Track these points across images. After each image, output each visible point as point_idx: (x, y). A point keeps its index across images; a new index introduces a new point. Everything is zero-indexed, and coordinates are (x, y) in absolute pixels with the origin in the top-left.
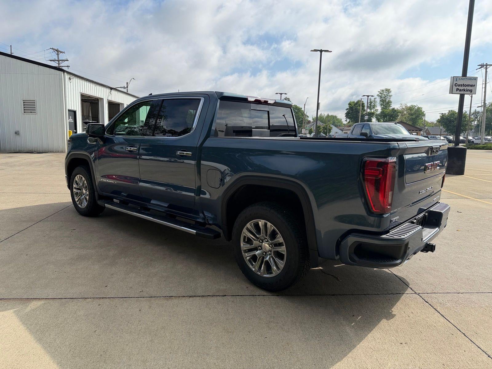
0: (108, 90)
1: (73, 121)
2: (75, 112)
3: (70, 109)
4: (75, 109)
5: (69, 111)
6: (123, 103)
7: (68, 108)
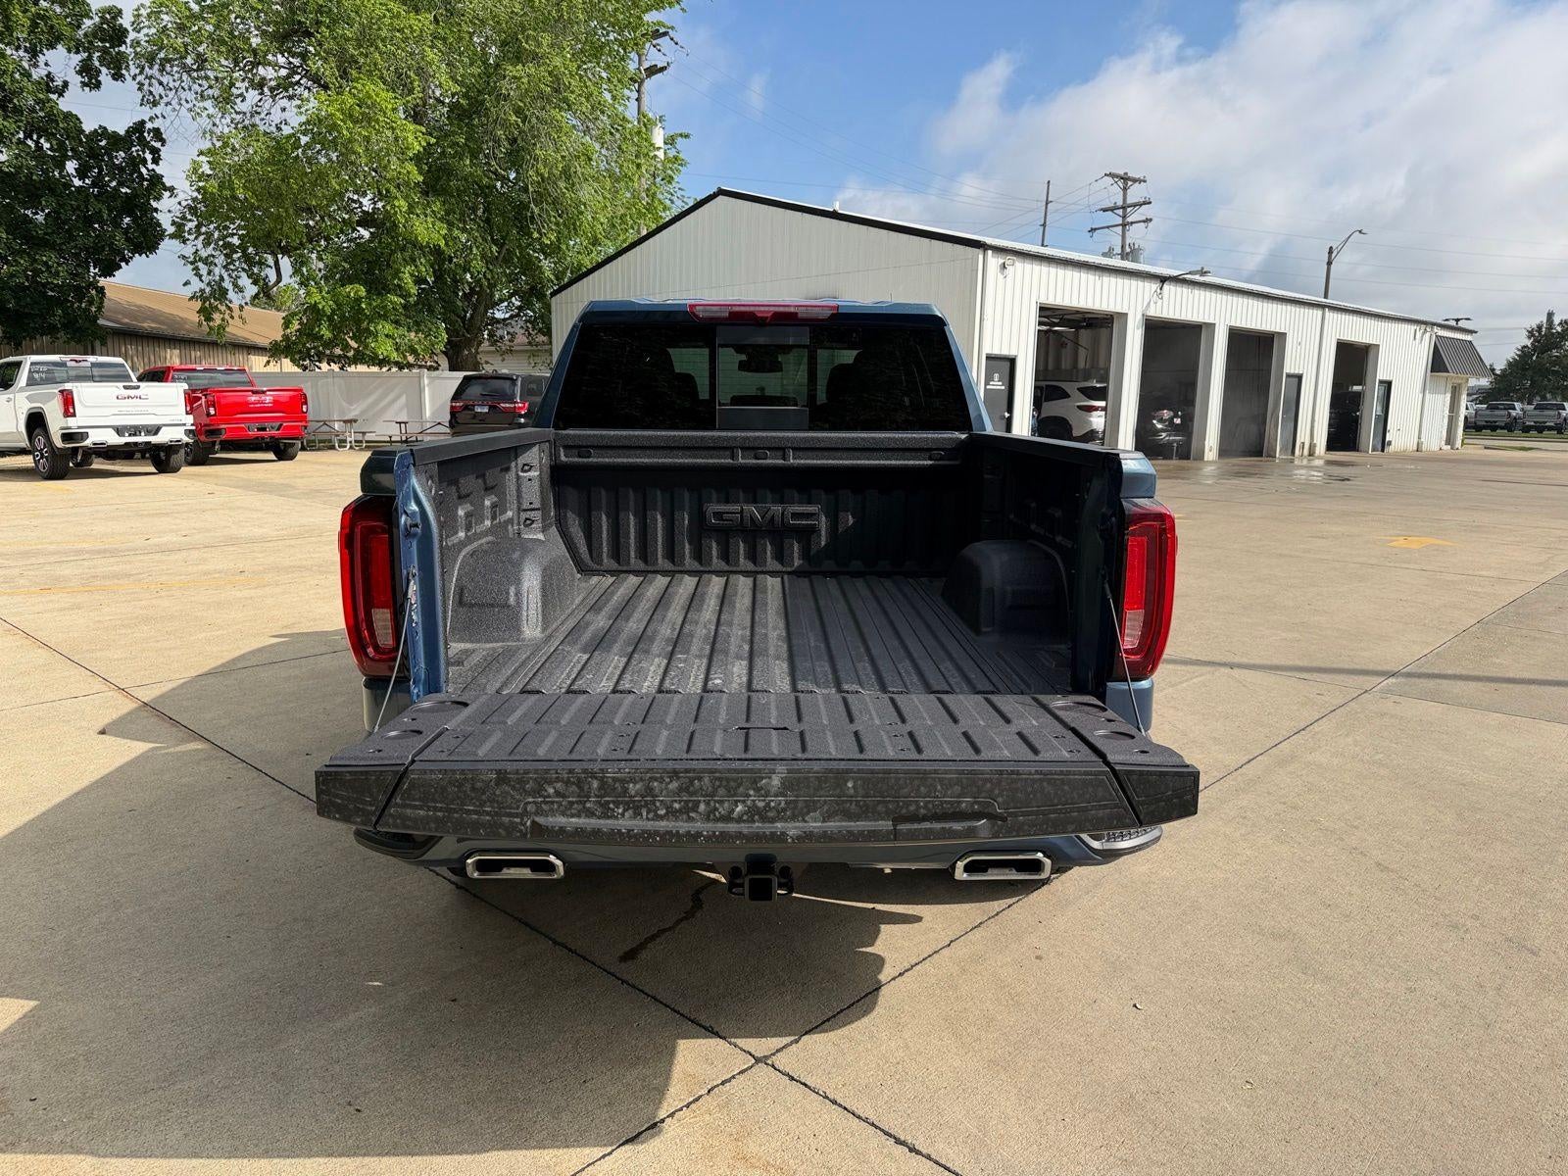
0: (1153, 286)
1: (1003, 388)
2: (1012, 362)
3: (996, 351)
4: (1012, 353)
5: (989, 358)
6: (1211, 321)
7: (987, 350)
